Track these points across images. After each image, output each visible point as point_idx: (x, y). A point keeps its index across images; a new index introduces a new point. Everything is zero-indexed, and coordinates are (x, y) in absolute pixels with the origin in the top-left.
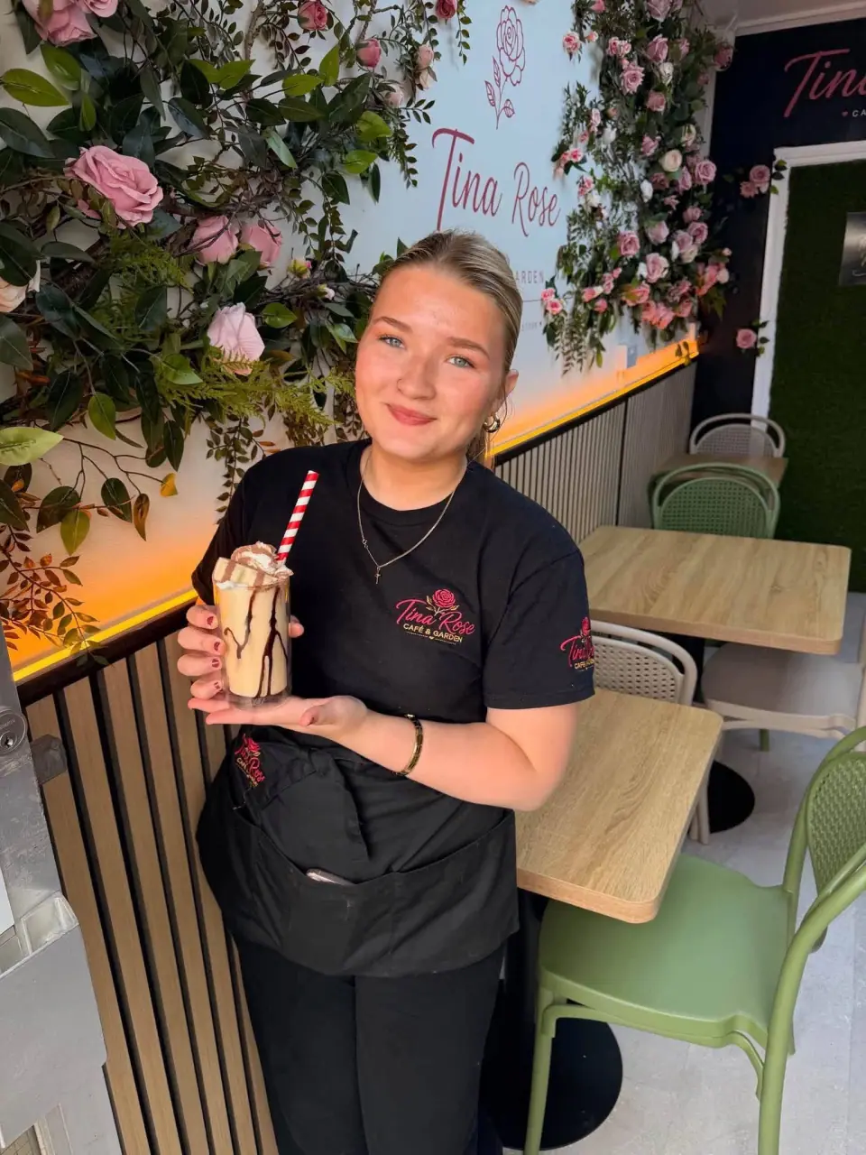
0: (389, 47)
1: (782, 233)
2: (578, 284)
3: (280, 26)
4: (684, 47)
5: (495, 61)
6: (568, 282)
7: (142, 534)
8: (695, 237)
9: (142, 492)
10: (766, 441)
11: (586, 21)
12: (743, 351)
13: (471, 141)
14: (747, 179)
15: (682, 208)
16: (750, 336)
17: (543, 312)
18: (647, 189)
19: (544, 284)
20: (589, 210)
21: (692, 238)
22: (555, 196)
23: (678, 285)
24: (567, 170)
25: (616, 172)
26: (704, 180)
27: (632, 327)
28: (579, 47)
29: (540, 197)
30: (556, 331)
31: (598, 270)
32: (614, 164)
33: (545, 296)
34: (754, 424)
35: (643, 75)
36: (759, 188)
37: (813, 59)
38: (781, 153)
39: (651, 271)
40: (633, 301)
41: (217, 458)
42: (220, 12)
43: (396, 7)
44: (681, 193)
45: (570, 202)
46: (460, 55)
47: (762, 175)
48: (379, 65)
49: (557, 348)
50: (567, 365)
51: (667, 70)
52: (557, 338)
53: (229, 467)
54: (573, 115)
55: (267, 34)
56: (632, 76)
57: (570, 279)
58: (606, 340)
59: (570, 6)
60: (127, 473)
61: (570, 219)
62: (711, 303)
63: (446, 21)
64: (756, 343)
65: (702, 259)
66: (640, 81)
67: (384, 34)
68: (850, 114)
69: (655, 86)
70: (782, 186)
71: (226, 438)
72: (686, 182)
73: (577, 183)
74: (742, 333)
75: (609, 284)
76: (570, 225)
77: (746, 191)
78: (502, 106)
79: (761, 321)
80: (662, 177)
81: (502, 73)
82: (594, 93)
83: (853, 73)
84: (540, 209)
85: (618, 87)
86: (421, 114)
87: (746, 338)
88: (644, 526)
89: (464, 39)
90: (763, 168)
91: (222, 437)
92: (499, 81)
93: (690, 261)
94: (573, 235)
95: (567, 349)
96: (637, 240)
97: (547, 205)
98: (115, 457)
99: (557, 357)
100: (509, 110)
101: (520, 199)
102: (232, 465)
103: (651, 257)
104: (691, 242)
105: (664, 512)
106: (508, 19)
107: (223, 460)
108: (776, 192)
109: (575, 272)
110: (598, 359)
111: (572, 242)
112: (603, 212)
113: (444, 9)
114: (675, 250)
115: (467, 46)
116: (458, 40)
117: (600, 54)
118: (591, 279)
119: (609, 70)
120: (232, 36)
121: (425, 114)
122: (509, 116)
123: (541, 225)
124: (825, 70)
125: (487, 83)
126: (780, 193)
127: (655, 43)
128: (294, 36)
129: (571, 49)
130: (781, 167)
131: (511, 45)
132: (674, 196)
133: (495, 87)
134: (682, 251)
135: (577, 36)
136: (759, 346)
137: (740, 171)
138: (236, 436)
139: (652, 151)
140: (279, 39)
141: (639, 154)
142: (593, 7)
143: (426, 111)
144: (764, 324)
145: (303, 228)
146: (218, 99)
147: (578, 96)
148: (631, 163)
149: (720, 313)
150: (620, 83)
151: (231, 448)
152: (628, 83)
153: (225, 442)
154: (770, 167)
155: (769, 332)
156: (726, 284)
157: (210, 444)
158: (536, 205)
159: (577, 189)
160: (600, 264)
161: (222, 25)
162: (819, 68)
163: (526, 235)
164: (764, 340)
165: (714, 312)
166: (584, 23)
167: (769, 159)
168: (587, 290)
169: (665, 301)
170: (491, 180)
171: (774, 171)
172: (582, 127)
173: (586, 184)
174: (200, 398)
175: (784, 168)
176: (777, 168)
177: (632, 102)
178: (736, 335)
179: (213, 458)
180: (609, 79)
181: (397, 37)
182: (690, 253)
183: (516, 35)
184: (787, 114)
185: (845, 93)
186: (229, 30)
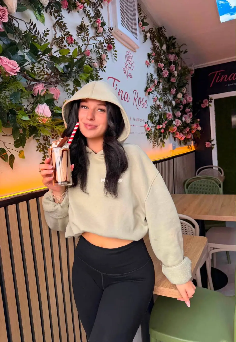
0: (93, 52)
1: (214, 116)
2: (155, 124)
3: (61, 43)
4: (180, 68)
5: (125, 63)
6: (152, 124)
7: (12, 167)
8: (189, 116)
9: (12, 154)
10: (218, 173)
11: (151, 58)
12: (208, 148)
13: (120, 82)
14: (203, 103)
15: (184, 109)
16: (209, 144)
17: (145, 130)
18: (174, 103)
19: (145, 123)
20: (157, 106)
21: (188, 116)
22: (146, 100)
23: (186, 129)
24: (149, 94)
25: (164, 97)
26: (190, 101)
27: (173, 139)
28: (149, 64)
29: (142, 100)
30: (150, 135)
31: (161, 121)
32: (163, 95)
33: (145, 126)
34: (214, 168)
35: (168, 73)
36: (206, 105)
37: (215, 73)
38: (211, 96)
39: (177, 124)
40: (172, 131)
41: (40, 151)
42: (43, 36)
43: (94, 44)
44: (184, 105)
45: (151, 103)
46: (115, 59)
47: (206, 102)
48: (90, 56)
49: (150, 140)
50: (154, 145)
51: (176, 73)
52: (150, 138)
53: (44, 155)
54: (150, 81)
55: (57, 44)
56: (166, 74)
57: (152, 123)
58: (165, 141)
59: (146, 54)
60: (8, 148)
61: (151, 107)
62: (197, 135)
63: (110, 51)
64: (211, 146)
65: (192, 123)
66: (168, 74)
67: (91, 49)
68: (227, 85)
69: (172, 76)
70: (212, 104)
71: (43, 146)
72: (185, 102)
73: (153, 98)
74: (207, 143)
75: (164, 125)
76: (151, 109)
77: (203, 106)
78: (128, 75)
79: (212, 139)
80: (178, 100)
81: (127, 67)
82: (155, 76)
83: (227, 75)
84: (142, 103)
85: (162, 76)
86: (103, 70)
87: (208, 144)
88: (182, 193)
89: (115, 56)
90: (206, 100)
91: (41, 146)
92: (127, 68)
93: (189, 123)
94: (152, 111)
95: (153, 141)
96: (172, 115)
97: (144, 103)
98: (4, 143)
99: (150, 142)
100: (130, 76)
101: (136, 99)
102: (45, 154)
103: (177, 120)
104: (188, 118)
105: (189, 190)
106: (128, 54)
107: (42, 152)
108: (211, 106)
109: (154, 121)
110: (163, 145)
111: (152, 113)
112: (161, 106)
113: (109, 48)
114: (184, 119)
115: (116, 57)
116: (114, 56)
117: (156, 67)
118: (159, 123)
119: (159, 71)
120: (47, 42)
121: (104, 70)
122: (131, 78)
123: (143, 107)
124: (219, 75)
125: (123, 68)
126: (212, 106)
127: (172, 66)
128: (65, 46)
129: (148, 64)
130: (211, 99)
131: (130, 60)
132: (182, 105)
133: (126, 69)
134: (186, 120)
135: (149, 61)
136: (212, 146)
137: (200, 101)
138: (46, 146)
139: (174, 93)
140: (61, 46)
141: (170, 93)
142: (152, 55)
143: (104, 69)
144: (213, 140)
145: (67, 91)
146: (42, 56)
147: (151, 76)
148: (168, 95)
149: (199, 137)
150: (162, 75)
151: (45, 149)
152: (165, 75)
153: (42, 147)
154: (208, 100)
155: (215, 142)
156: (200, 131)
157: (37, 147)
158: (141, 102)
159: (153, 100)
160: (161, 120)
161: (44, 39)
162: (218, 75)
163: (138, 109)
164: (213, 145)
165: (198, 138)
166: (151, 59)
167: (208, 98)
168: (158, 126)
169: (182, 133)
170: (126, 93)
171: (210, 100)
172: (152, 84)
173: (155, 99)
174: (30, 125)
175: (212, 100)
176: (210, 99)
177: (166, 79)
178: (205, 144)
179: (38, 151)
180: (159, 74)
181: (95, 50)
182: (189, 121)
183: (131, 58)
184: (211, 87)
185: (225, 80)
186: (46, 41)
